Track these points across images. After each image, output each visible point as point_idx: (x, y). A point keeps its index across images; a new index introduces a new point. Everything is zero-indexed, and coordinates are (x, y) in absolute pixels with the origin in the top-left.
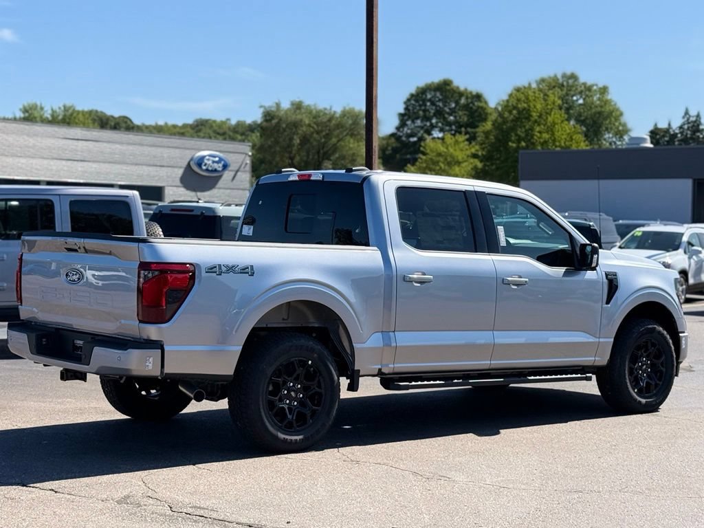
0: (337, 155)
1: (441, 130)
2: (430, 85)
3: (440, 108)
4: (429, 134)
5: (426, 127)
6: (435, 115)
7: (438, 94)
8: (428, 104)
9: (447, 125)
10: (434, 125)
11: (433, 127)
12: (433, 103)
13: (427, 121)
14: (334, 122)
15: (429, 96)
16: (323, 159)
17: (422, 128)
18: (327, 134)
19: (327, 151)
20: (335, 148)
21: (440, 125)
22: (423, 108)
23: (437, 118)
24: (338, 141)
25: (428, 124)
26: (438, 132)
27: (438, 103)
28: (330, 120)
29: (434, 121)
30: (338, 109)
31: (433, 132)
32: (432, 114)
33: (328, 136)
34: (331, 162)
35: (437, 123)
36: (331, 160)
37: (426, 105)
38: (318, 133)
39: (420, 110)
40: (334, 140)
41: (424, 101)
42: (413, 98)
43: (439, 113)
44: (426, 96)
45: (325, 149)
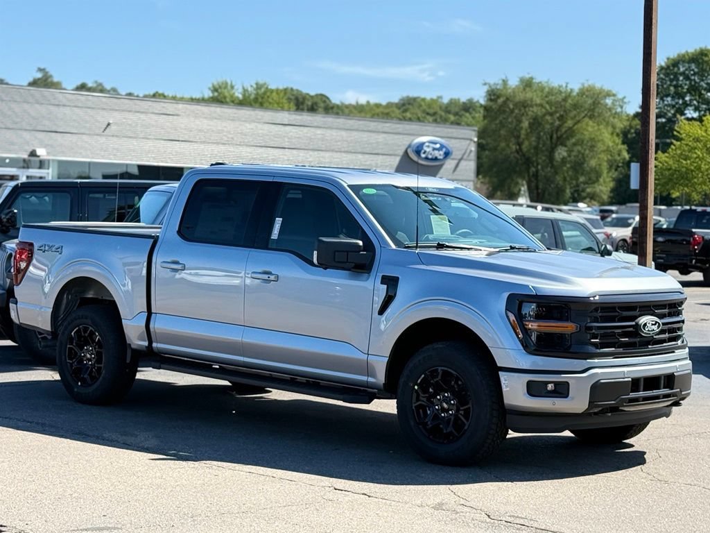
0: (573, 140)
1: (697, 109)
2: (684, 56)
3: (695, 82)
4: (682, 114)
5: (677, 106)
6: (689, 91)
7: (693, 66)
8: (681, 78)
9: (703, 104)
10: (688, 103)
11: (686, 105)
12: (687, 78)
13: (679, 99)
14: (570, 101)
15: (682, 69)
16: (556, 146)
17: (674, 106)
18: (562, 116)
19: (561, 136)
20: (571, 132)
21: (695, 102)
22: (675, 83)
23: (691, 95)
24: (576, 124)
25: (681, 102)
26: (692, 112)
27: (693, 78)
28: (565, 100)
29: (687, 98)
30: (575, 87)
31: (686, 112)
32: (685, 90)
33: (561, 118)
34: (566, 149)
35: (691, 100)
36: (566, 146)
37: (678, 80)
38: (551, 114)
39: (670, 85)
40: (570, 123)
41: (676, 75)
42: (663, 71)
43: (694, 89)
44: (679, 69)
45: (559, 133)
